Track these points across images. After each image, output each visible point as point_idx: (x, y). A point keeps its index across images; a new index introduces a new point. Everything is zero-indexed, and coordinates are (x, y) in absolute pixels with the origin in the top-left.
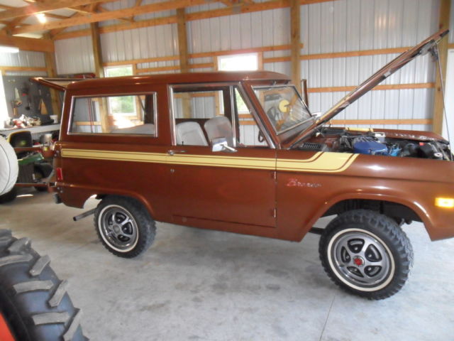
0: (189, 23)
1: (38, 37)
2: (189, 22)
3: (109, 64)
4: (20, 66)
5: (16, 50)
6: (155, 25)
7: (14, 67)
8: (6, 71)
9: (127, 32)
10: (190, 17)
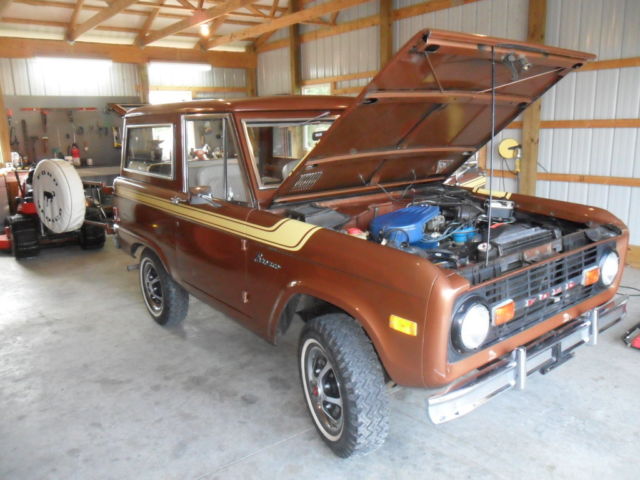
0: (398, 24)
1: (242, 50)
2: (398, 22)
3: (307, 82)
4: (215, 85)
5: (207, 68)
6: (358, 28)
7: (206, 88)
8: (198, 92)
9: (328, 40)
10: (398, 15)
